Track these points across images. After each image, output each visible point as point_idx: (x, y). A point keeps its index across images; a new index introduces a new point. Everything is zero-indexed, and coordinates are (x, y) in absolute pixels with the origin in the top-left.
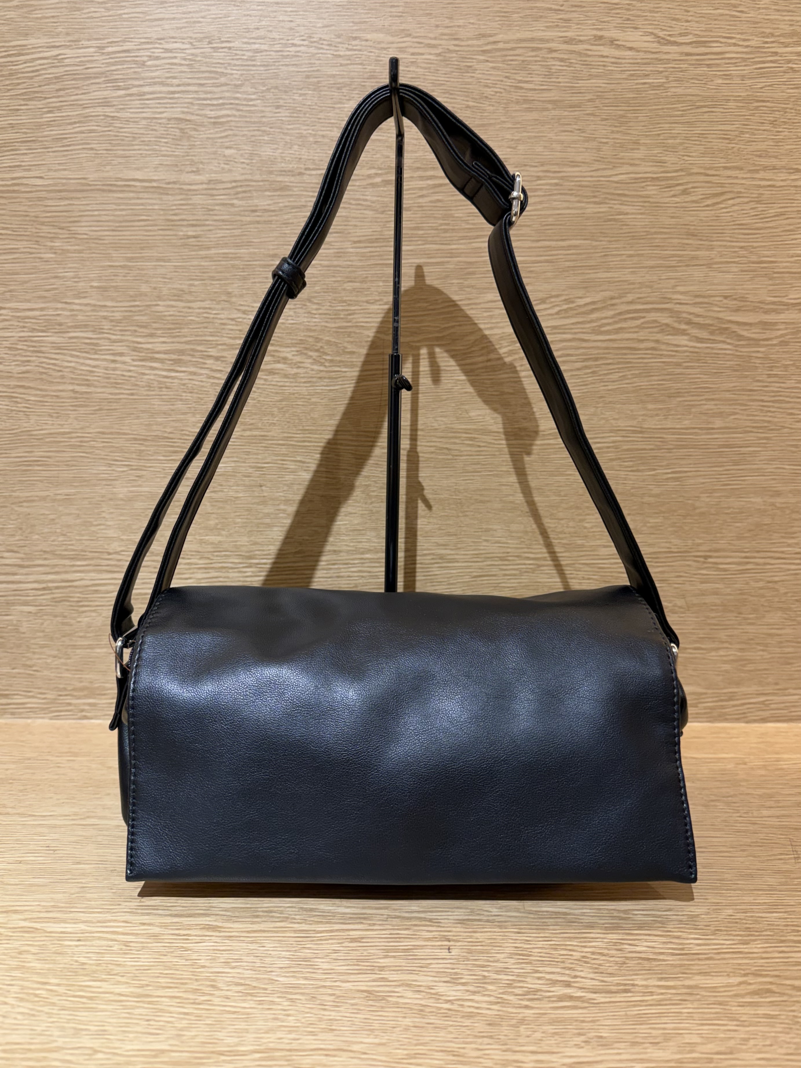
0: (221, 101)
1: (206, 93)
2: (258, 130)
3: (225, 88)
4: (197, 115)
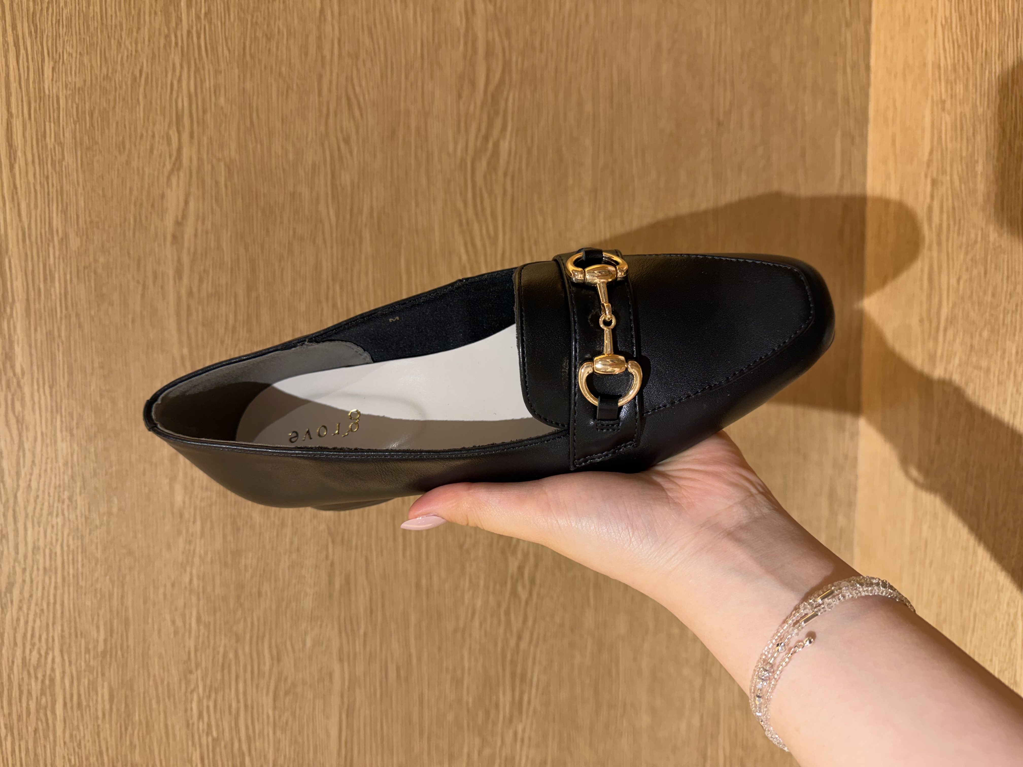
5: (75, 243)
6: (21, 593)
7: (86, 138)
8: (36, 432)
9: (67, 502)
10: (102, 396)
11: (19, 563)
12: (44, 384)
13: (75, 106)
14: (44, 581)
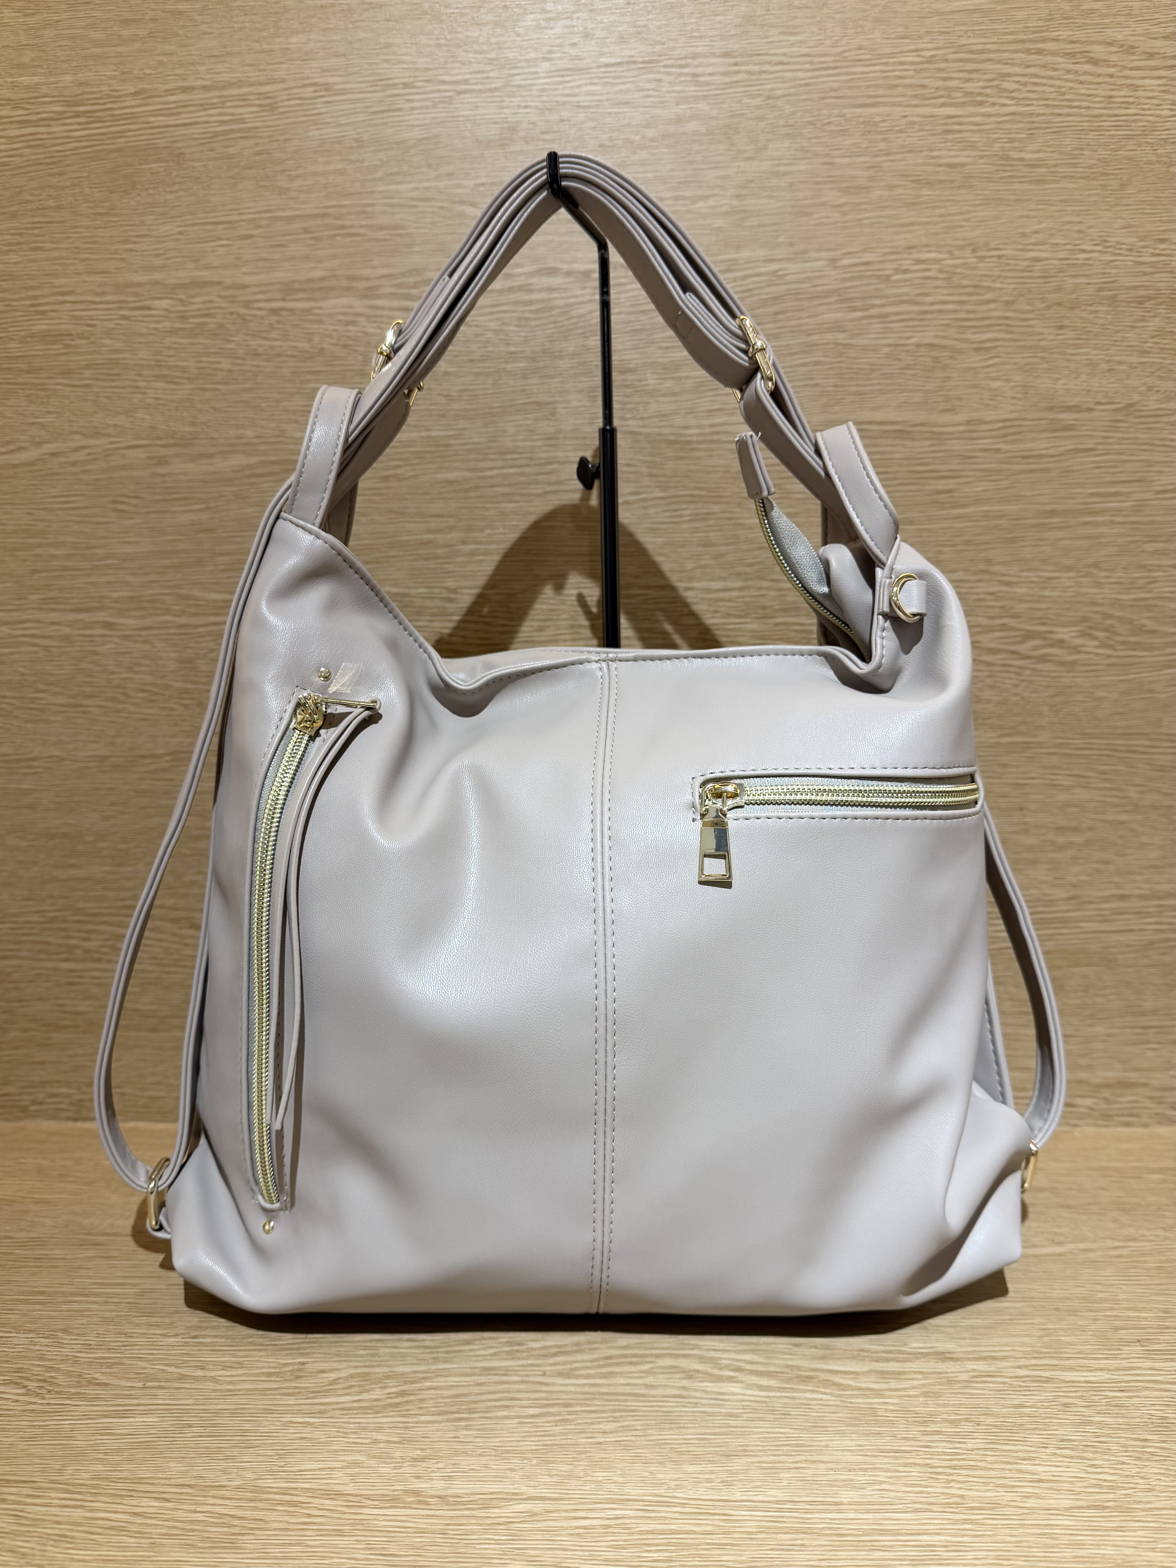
0: (986, 322)
1: (969, 312)
2: (1034, 357)
3: (992, 306)
4: (956, 339)
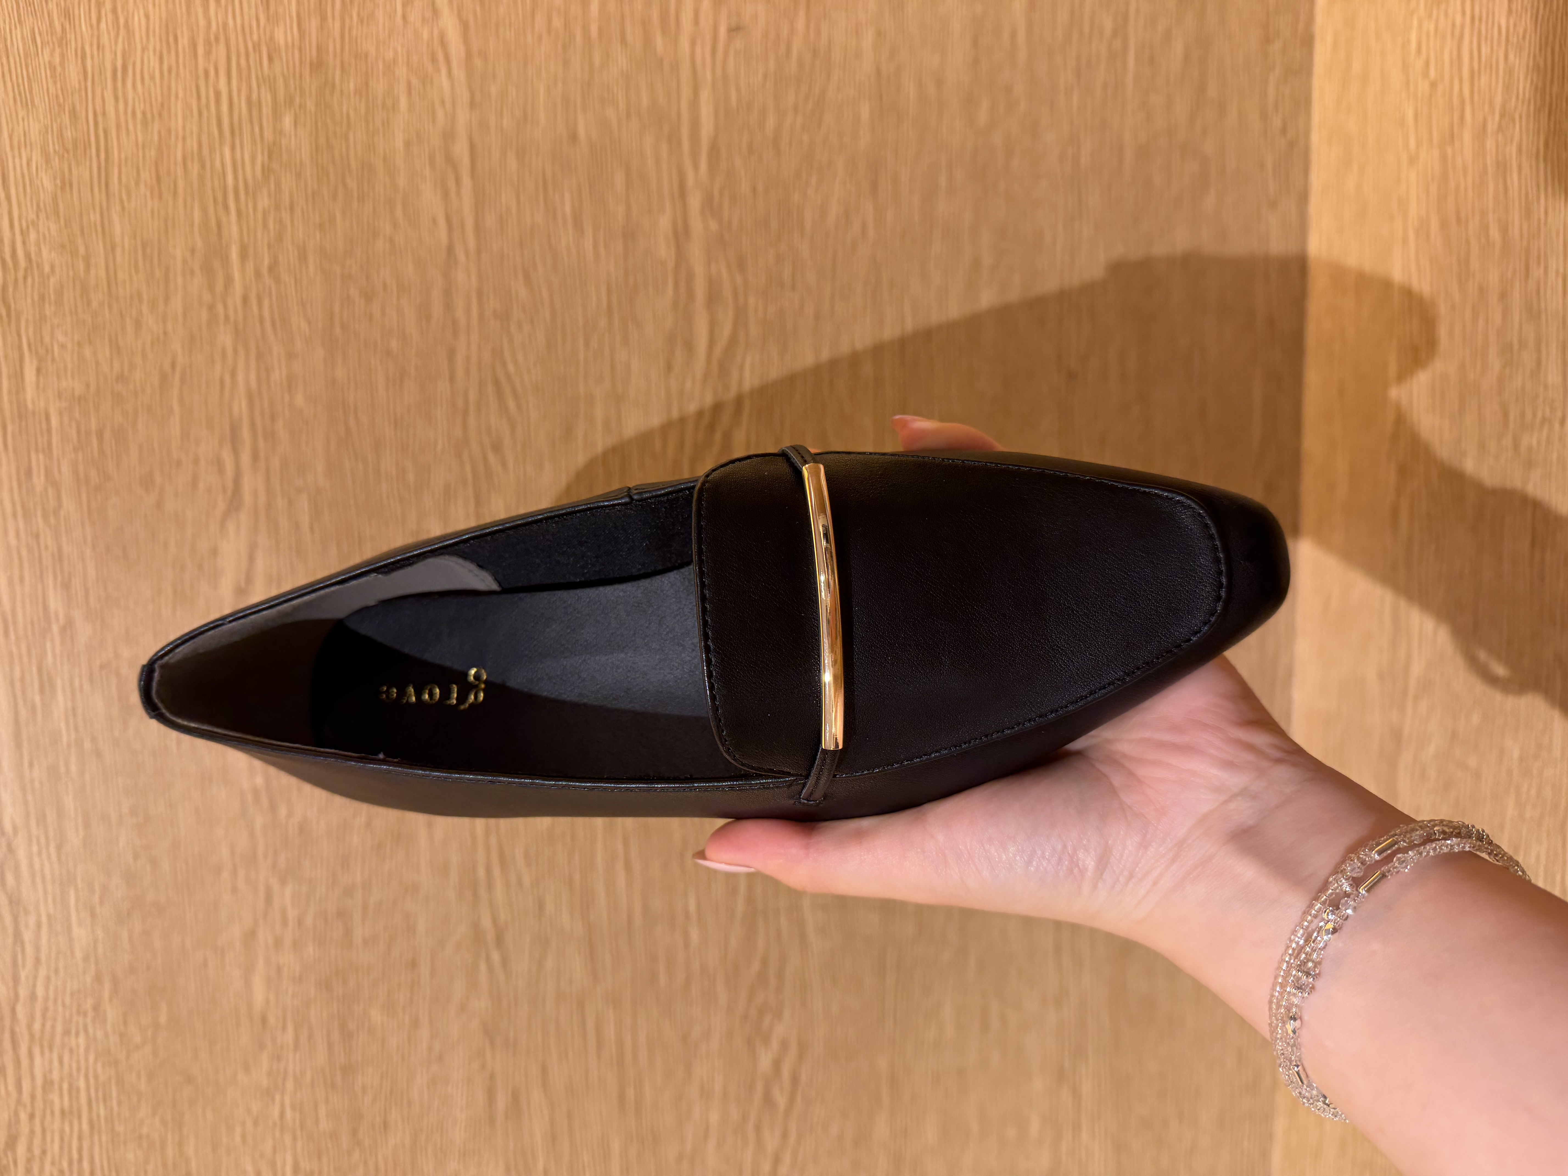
5: (84, 631)
6: (30, 1149)
7: (93, 473)
8: (39, 916)
9: (91, 1014)
10: (136, 857)
11: (25, 1106)
12: (48, 844)
13: (74, 424)
14: (62, 1131)
